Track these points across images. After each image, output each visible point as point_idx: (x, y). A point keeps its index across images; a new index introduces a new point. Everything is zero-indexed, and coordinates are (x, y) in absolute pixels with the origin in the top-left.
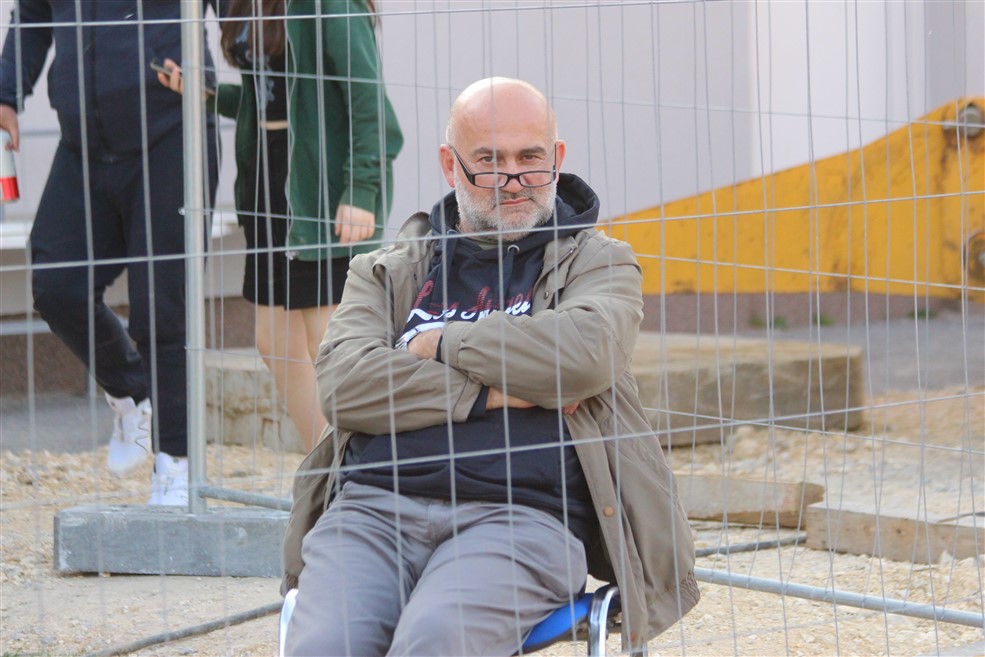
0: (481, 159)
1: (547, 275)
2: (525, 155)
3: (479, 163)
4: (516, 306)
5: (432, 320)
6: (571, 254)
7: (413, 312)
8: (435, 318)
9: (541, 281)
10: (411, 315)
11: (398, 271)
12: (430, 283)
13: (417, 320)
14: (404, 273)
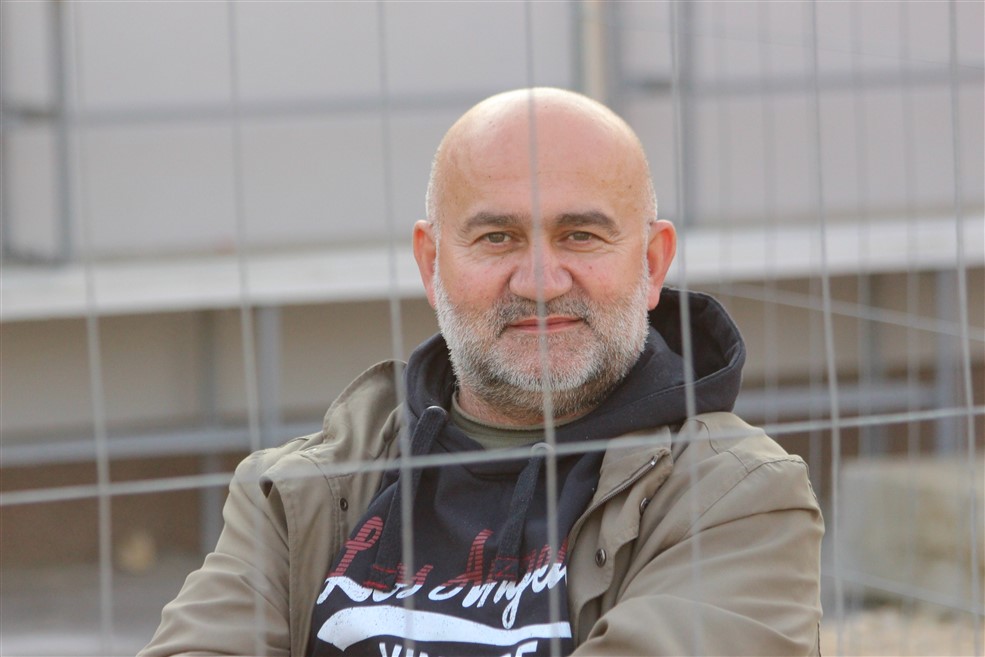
0: (481, 238)
1: (603, 507)
2: (573, 230)
3: (476, 247)
4: (540, 572)
5: (369, 602)
6: (652, 469)
7: (334, 581)
8: (379, 596)
9: (588, 519)
10: (329, 589)
11: (304, 493)
12: (376, 523)
13: (340, 600)
14: (316, 496)
